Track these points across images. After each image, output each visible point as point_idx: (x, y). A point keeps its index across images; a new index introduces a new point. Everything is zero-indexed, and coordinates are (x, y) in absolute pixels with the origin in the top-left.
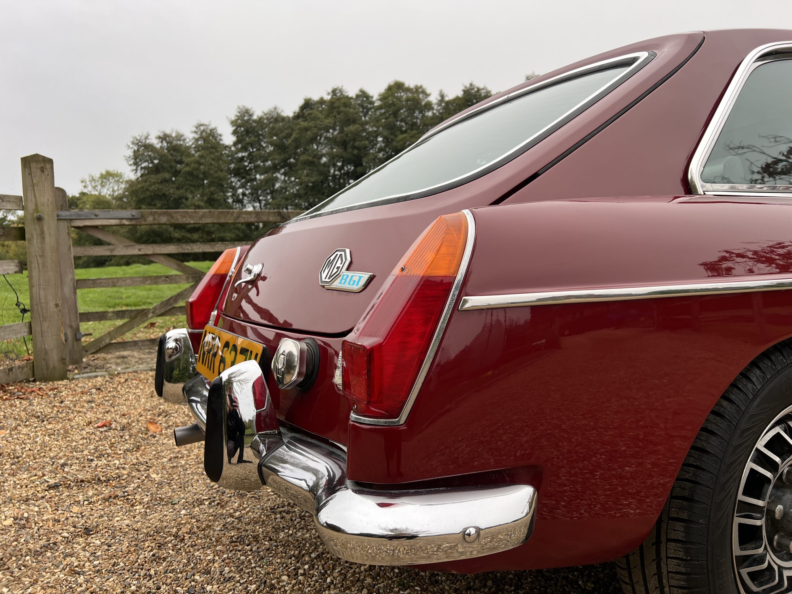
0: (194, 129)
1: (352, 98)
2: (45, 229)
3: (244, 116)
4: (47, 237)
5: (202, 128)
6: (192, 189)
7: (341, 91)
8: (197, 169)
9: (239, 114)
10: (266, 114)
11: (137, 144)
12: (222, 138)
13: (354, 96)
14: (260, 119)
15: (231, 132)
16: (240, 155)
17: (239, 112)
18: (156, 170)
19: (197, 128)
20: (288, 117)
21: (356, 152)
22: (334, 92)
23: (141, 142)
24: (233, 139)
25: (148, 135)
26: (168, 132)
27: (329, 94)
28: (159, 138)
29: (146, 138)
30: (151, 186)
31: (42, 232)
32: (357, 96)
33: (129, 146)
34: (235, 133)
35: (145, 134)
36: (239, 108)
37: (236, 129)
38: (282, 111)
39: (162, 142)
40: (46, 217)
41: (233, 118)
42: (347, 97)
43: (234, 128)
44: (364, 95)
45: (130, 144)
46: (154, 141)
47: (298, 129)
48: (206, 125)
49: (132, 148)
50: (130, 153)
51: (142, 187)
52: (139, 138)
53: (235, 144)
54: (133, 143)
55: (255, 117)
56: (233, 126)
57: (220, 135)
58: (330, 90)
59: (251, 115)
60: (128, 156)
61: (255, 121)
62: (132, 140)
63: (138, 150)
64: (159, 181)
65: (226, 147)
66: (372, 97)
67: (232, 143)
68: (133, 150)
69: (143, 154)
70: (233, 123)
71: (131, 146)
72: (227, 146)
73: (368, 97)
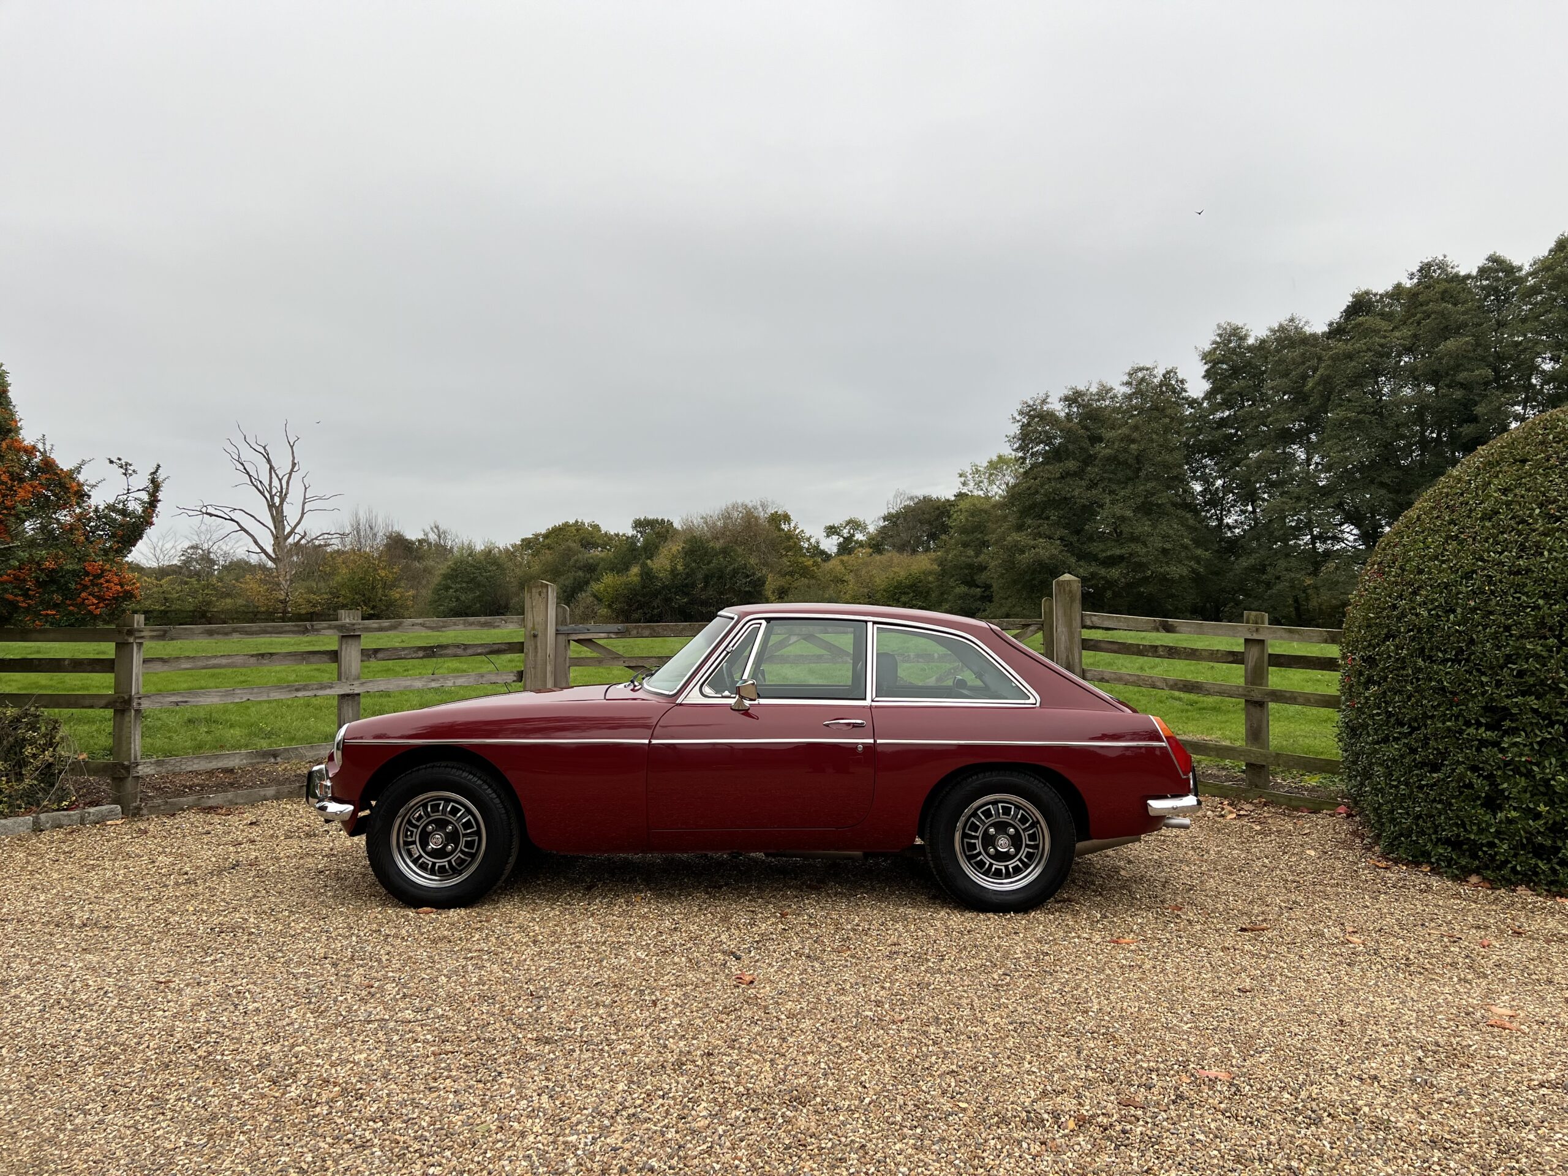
0: (1126, 378)
1: (1468, 277)
2: (539, 644)
3: (1230, 341)
4: (539, 651)
5: (1140, 375)
6: (1114, 487)
7: (1442, 266)
8: (1126, 450)
9: (1218, 339)
10: (1274, 331)
11: (1028, 414)
12: (1186, 386)
13: (1474, 273)
14: (1263, 343)
15: (1203, 373)
16: (1219, 415)
17: (1220, 335)
18: (1056, 455)
19: (1130, 375)
20: (1314, 336)
21: (1458, 394)
22: (1425, 269)
23: (1034, 410)
24: (1206, 386)
25: (1048, 396)
26: (1081, 388)
27: (1412, 276)
28: (1066, 399)
29: (1044, 402)
30: (1042, 485)
31: (536, 647)
32: (1482, 271)
33: (1014, 418)
34: (1208, 375)
35: (1042, 395)
36: (1219, 326)
37: (1212, 367)
38: (1307, 322)
39: (1070, 406)
40: (540, 635)
41: (1207, 347)
42: (1457, 276)
43: (1206, 367)
44: (1497, 268)
45: (1016, 415)
46: (1058, 408)
47: (1331, 358)
48: (1147, 369)
49: (1018, 421)
50: (1015, 429)
51: (1029, 488)
52: (1031, 403)
53: (1209, 396)
54: (1021, 413)
55: (1251, 341)
56: (1205, 364)
57: (1182, 382)
58: (1415, 269)
59: (1243, 338)
60: (1012, 434)
61: (1250, 348)
62: (1019, 407)
63: (1029, 424)
64: (1058, 475)
65: (1192, 403)
66: (1520, 269)
67: (1202, 395)
68: (1020, 423)
69: (1034, 432)
70: (1206, 357)
71: (1018, 418)
72: (1195, 401)
73: (1510, 270)
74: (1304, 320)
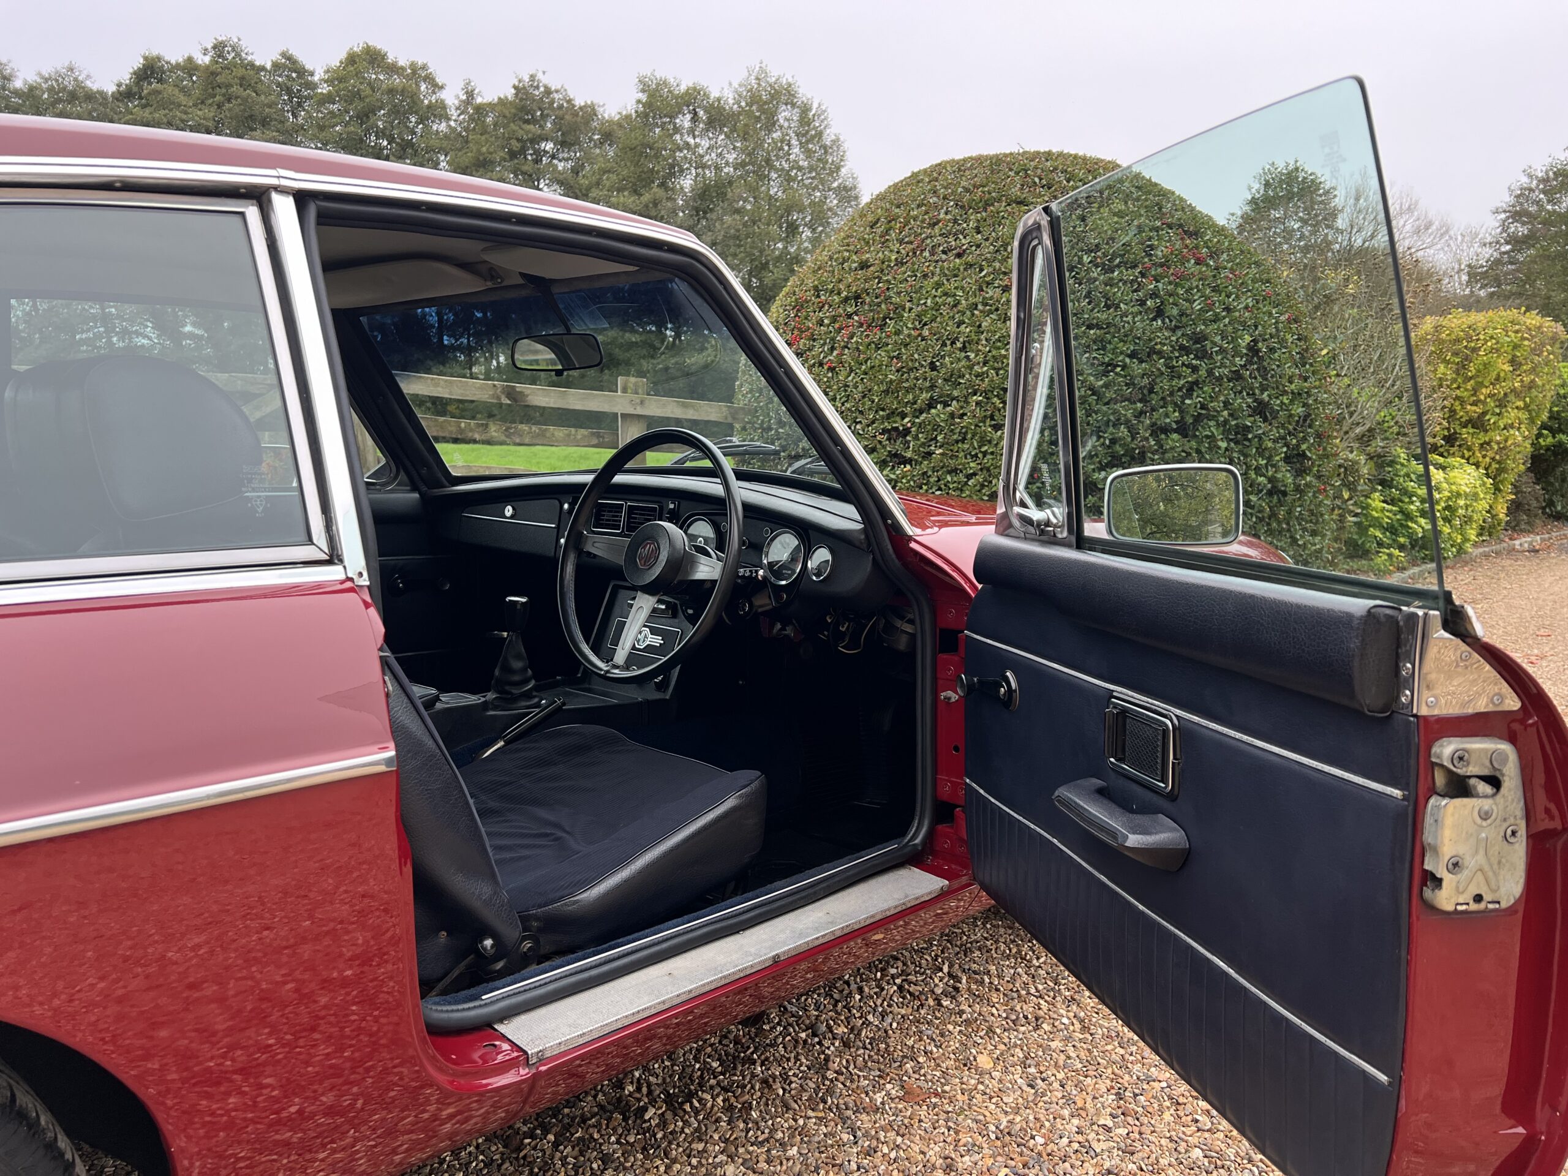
1: (262, 68)
7: (236, 49)
10: (46, 80)
13: (268, 66)
14: (30, 89)
20: (101, 93)
22: (219, 48)
27: (205, 52)
32: (276, 65)
38: (88, 77)
42: (252, 65)
44: (289, 65)
58: (209, 46)
66: (312, 74)
73: (302, 72)
74: (85, 73)
